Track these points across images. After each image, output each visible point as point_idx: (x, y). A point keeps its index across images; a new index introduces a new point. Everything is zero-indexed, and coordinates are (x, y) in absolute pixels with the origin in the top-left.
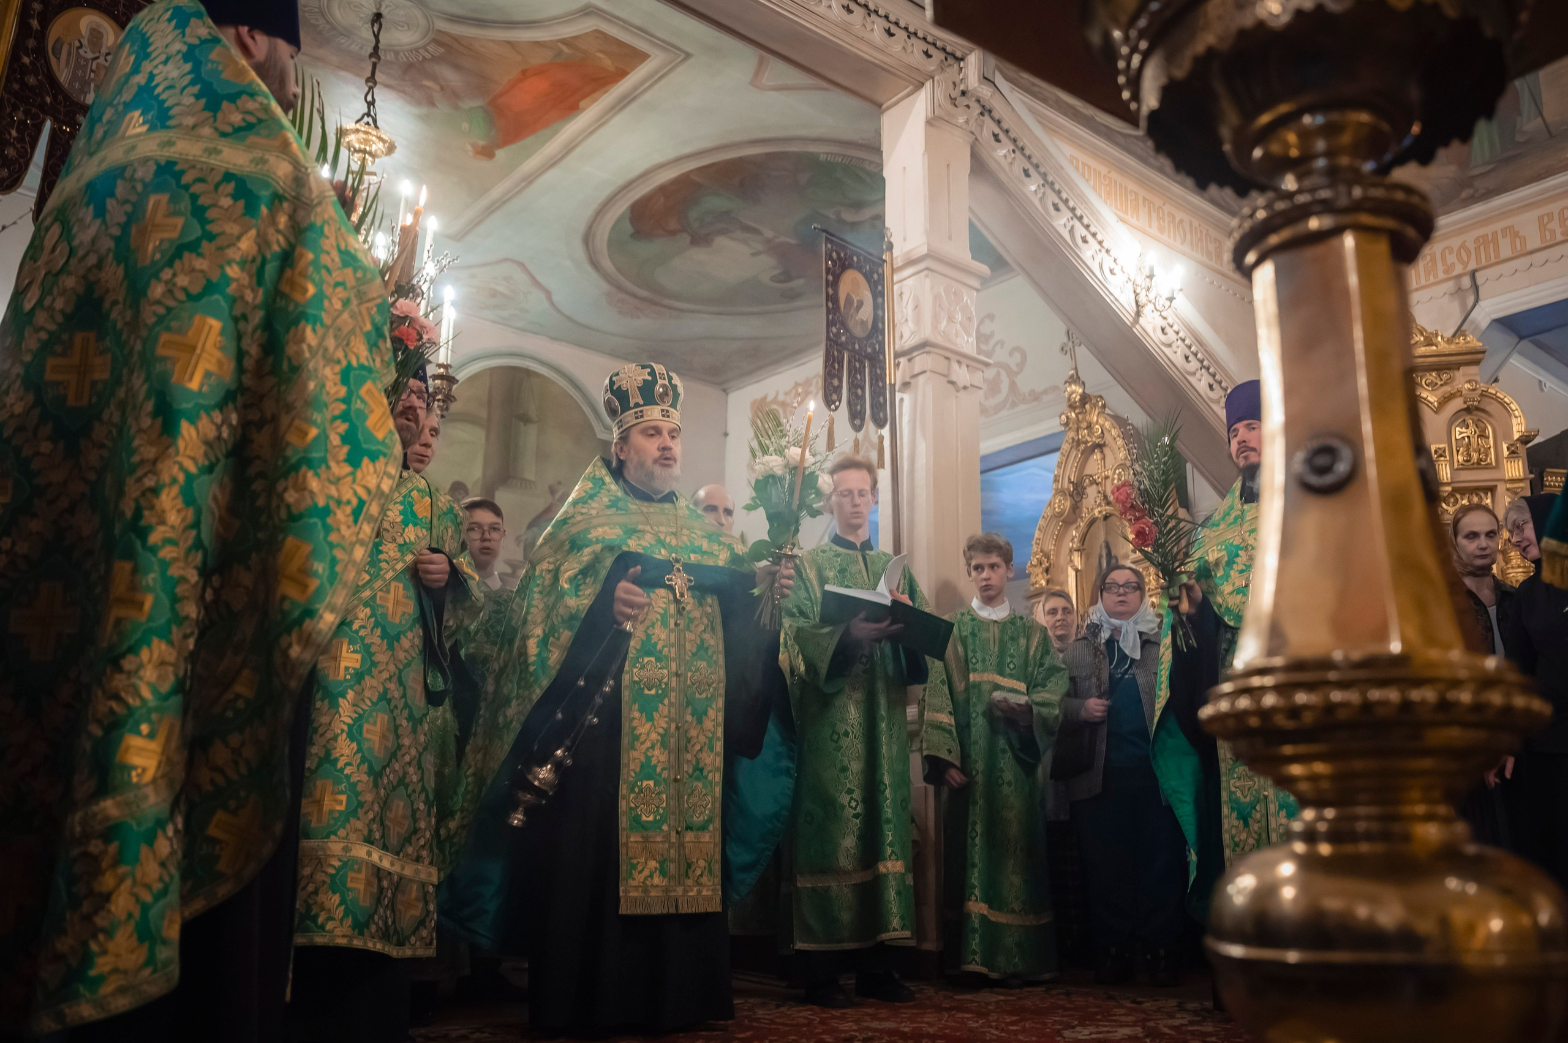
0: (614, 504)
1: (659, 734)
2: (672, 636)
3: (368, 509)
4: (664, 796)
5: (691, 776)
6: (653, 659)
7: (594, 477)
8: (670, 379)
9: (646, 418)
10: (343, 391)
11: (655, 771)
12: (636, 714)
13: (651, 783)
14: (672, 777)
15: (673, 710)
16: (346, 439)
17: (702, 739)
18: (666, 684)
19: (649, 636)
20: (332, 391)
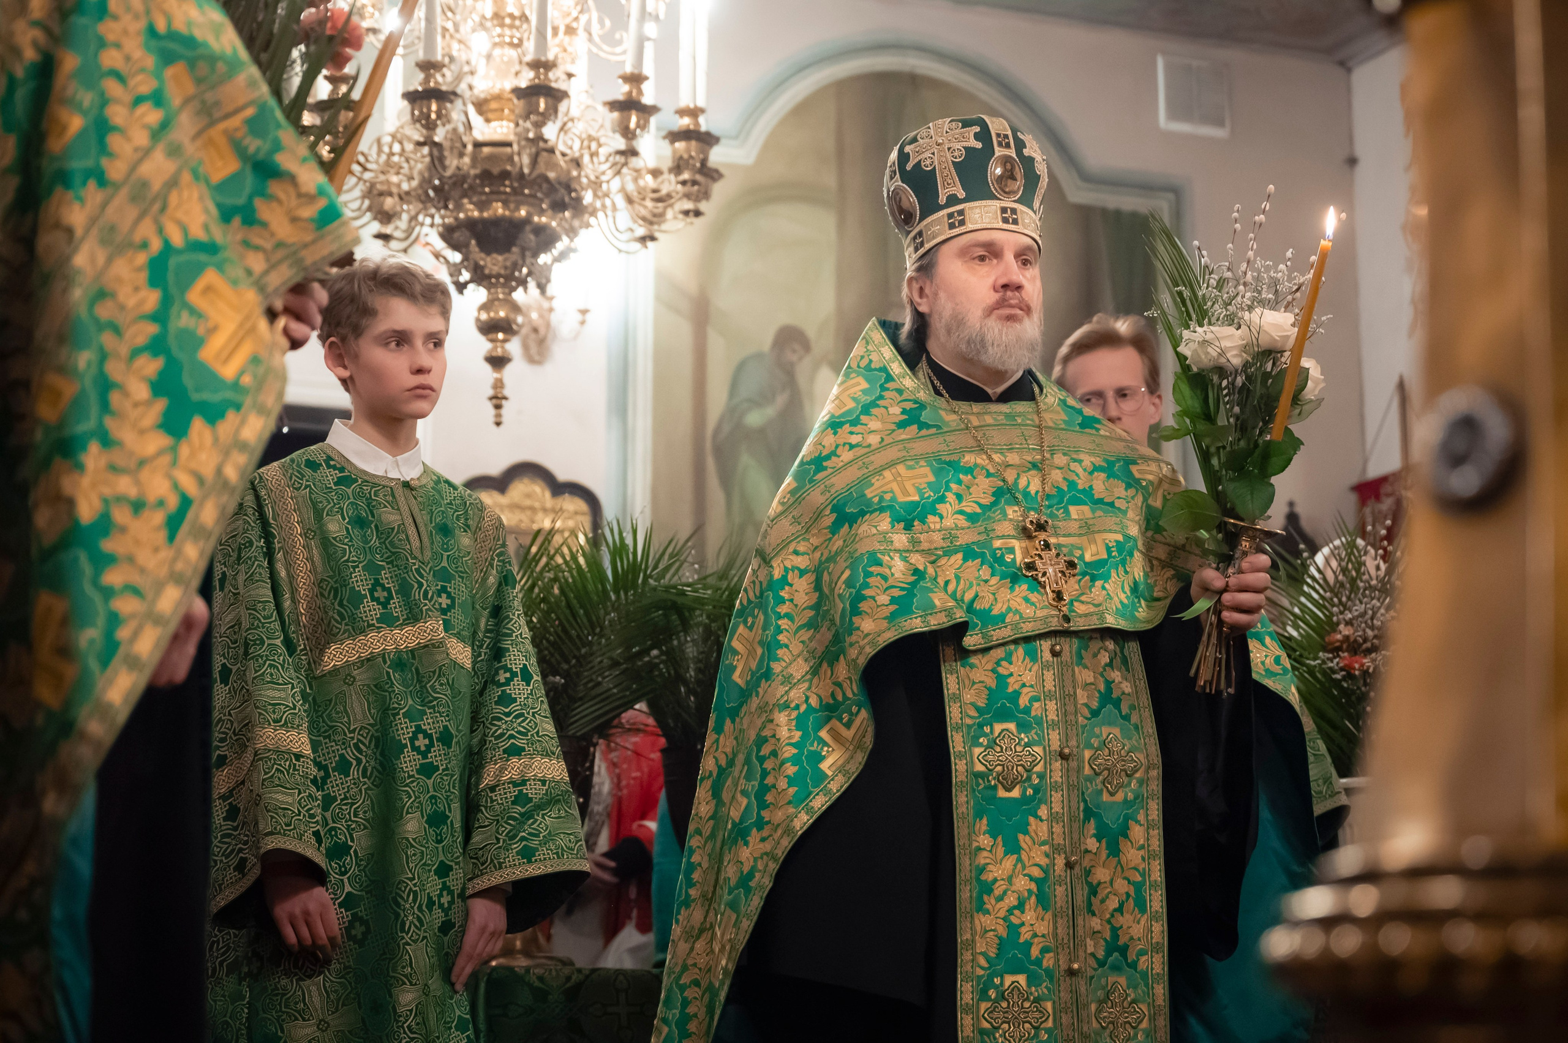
0: (913, 417)
1: (1032, 879)
2: (1049, 676)
3: (197, 516)
4: (1049, 1006)
5: (1102, 964)
6: (1012, 726)
7: (868, 368)
8: (1020, 145)
9: (970, 226)
10: (152, 299)
11: (1028, 954)
12: (985, 841)
13: (1022, 979)
14: (1064, 966)
15: (1057, 829)
16: (158, 387)
17: (1121, 886)
18: (1041, 776)
19: (1001, 680)
20: (131, 302)
